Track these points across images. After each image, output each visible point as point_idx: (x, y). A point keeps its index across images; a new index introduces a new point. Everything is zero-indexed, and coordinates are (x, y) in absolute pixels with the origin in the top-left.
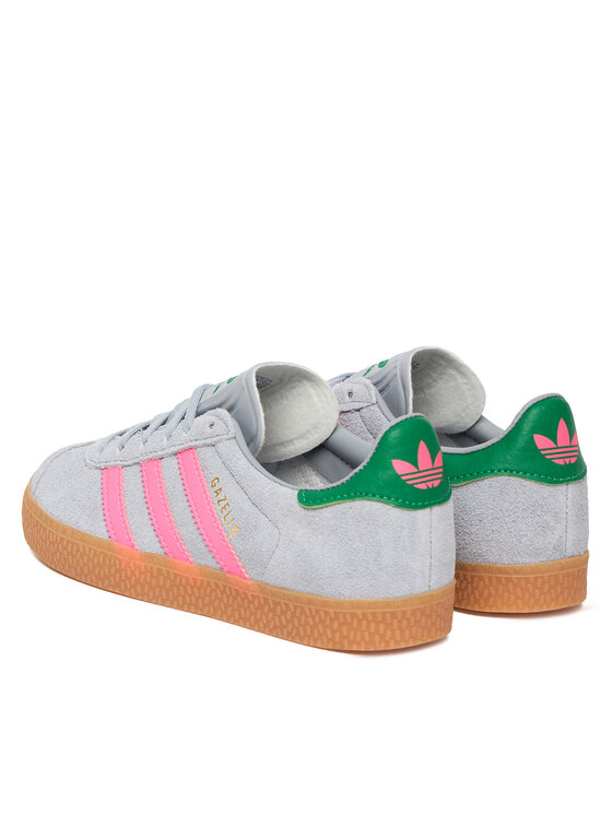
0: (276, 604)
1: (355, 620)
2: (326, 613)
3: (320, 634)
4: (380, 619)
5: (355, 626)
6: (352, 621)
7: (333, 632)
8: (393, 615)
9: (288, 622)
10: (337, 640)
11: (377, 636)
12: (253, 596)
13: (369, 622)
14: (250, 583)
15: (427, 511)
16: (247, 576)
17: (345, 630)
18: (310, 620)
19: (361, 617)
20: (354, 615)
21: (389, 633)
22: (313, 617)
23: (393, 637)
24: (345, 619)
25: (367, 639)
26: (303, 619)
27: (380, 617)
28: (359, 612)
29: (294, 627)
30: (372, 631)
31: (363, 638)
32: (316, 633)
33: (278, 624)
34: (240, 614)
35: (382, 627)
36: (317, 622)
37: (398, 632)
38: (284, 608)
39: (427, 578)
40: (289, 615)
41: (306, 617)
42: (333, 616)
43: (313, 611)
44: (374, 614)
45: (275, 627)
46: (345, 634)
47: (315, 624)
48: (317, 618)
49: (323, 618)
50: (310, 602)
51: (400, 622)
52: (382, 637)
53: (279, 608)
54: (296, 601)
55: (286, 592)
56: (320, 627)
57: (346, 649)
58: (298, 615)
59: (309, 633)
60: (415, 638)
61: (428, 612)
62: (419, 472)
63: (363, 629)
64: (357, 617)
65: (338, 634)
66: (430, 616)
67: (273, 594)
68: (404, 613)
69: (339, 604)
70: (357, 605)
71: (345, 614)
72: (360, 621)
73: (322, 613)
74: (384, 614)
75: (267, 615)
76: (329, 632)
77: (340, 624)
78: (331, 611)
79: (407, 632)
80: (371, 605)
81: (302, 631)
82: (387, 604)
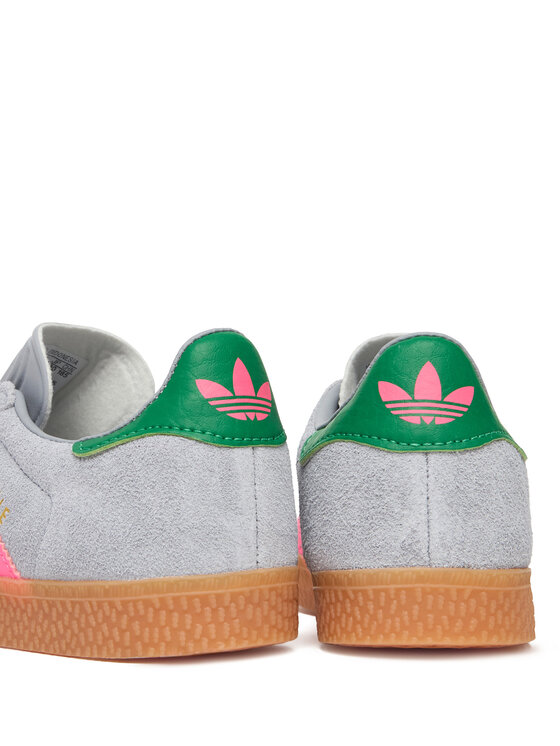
0: (51, 605)
1: (151, 610)
2: (112, 605)
3: (105, 640)
4: (185, 608)
5: (151, 620)
6: (146, 612)
7: (122, 632)
8: (204, 601)
9: (66, 628)
10: (127, 644)
11: (183, 633)
12: (24, 600)
13: (170, 612)
14: (20, 582)
15: (248, 451)
16: (17, 574)
17: (136, 626)
18: (92, 619)
19: (158, 605)
20: (148, 604)
21: (199, 628)
22: (95, 613)
23: (205, 633)
24: (137, 611)
25: (169, 639)
26: (83, 620)
27: (185, 605)
28: (154, 597)
29: (73, 634)
30: (175, 625)
31: (162, 638)
32: (100, 637)
33: (55, 634)
34: (13, 631)
35: (189, 619)
36: (100, 621)
37: (213, 626)
38: (61, 609)
39: (253, 548)
40: (66, 618)
41: (87, 615)
42: (120, 608)
43: (95, 604)
44: (176, 600)
45: (52, 640)
46: (138, 633)
47: (98, 624)
48: (100, 615)
49: (108, 613)
50: (90, 592)
51: (214, 611)
52: (190, 634)
53: (54, 610)
54: (74, 595)
55: (60, 584)
56: (105, 628)
57: (140, 655)
58: (77, 616)
59: (91, 639)
60: (239, 637)
61: (256, 599)
62: (235, 397)
63: (163, 623)
64: (152, 605)
65: (128, 634)
66: (259, 605)
67: (47, 593)
68: (219, 597)
69: (126, 589)
70: (151, 587)
71: (135, 603)
72: (157, 611)
73: (106, 607)
74: (190, 599)
75: (41, 625)
76: (116, 632)
77: (131, 620)
78: (117, 601)
79: (226, 626)
80: (171, 586)
81: (82, 639)
82: (195, 584)
